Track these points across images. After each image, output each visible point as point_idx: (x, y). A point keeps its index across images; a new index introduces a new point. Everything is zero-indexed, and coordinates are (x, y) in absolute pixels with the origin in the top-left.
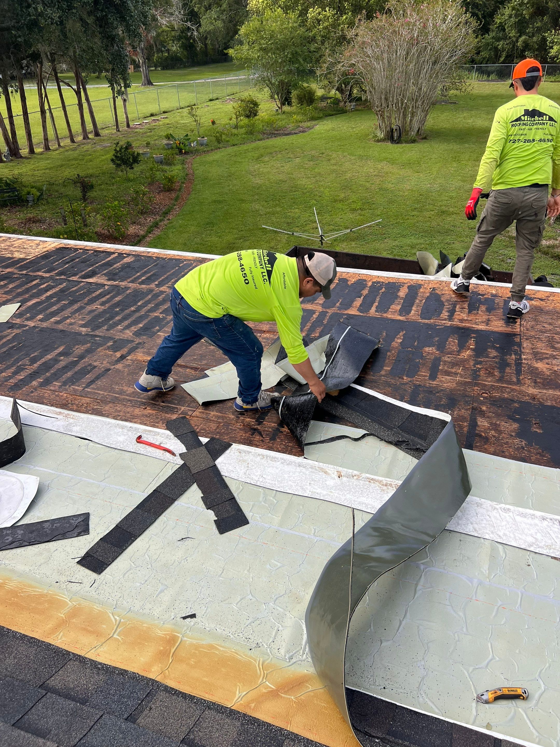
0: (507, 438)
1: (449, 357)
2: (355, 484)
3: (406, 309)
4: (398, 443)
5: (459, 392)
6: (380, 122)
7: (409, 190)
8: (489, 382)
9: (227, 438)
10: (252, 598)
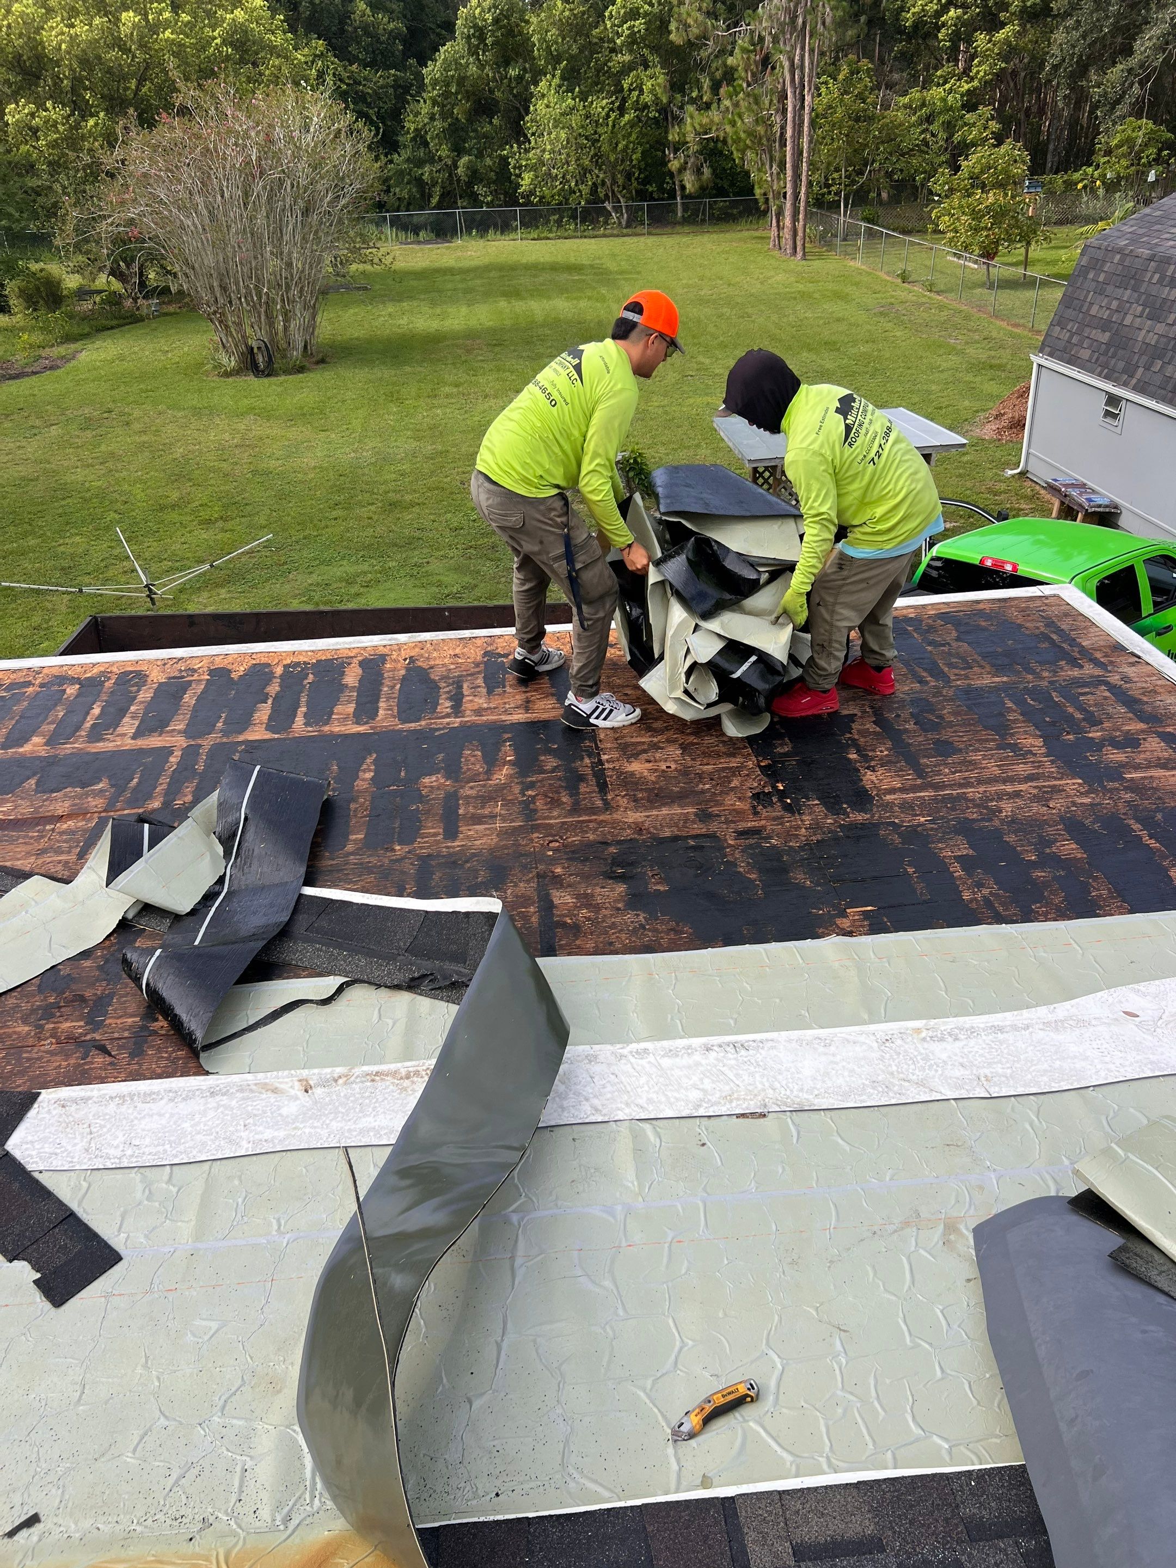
0: (612, 915)
1: (472, 788)
2: (342, 1094)
3: (366, 709)
4: (412, 984)
5: (506, 851)
6: (223, 336)
7: (315, 468)
8: (555, 818)
9: (24, 1083)
10: (167, 1423)
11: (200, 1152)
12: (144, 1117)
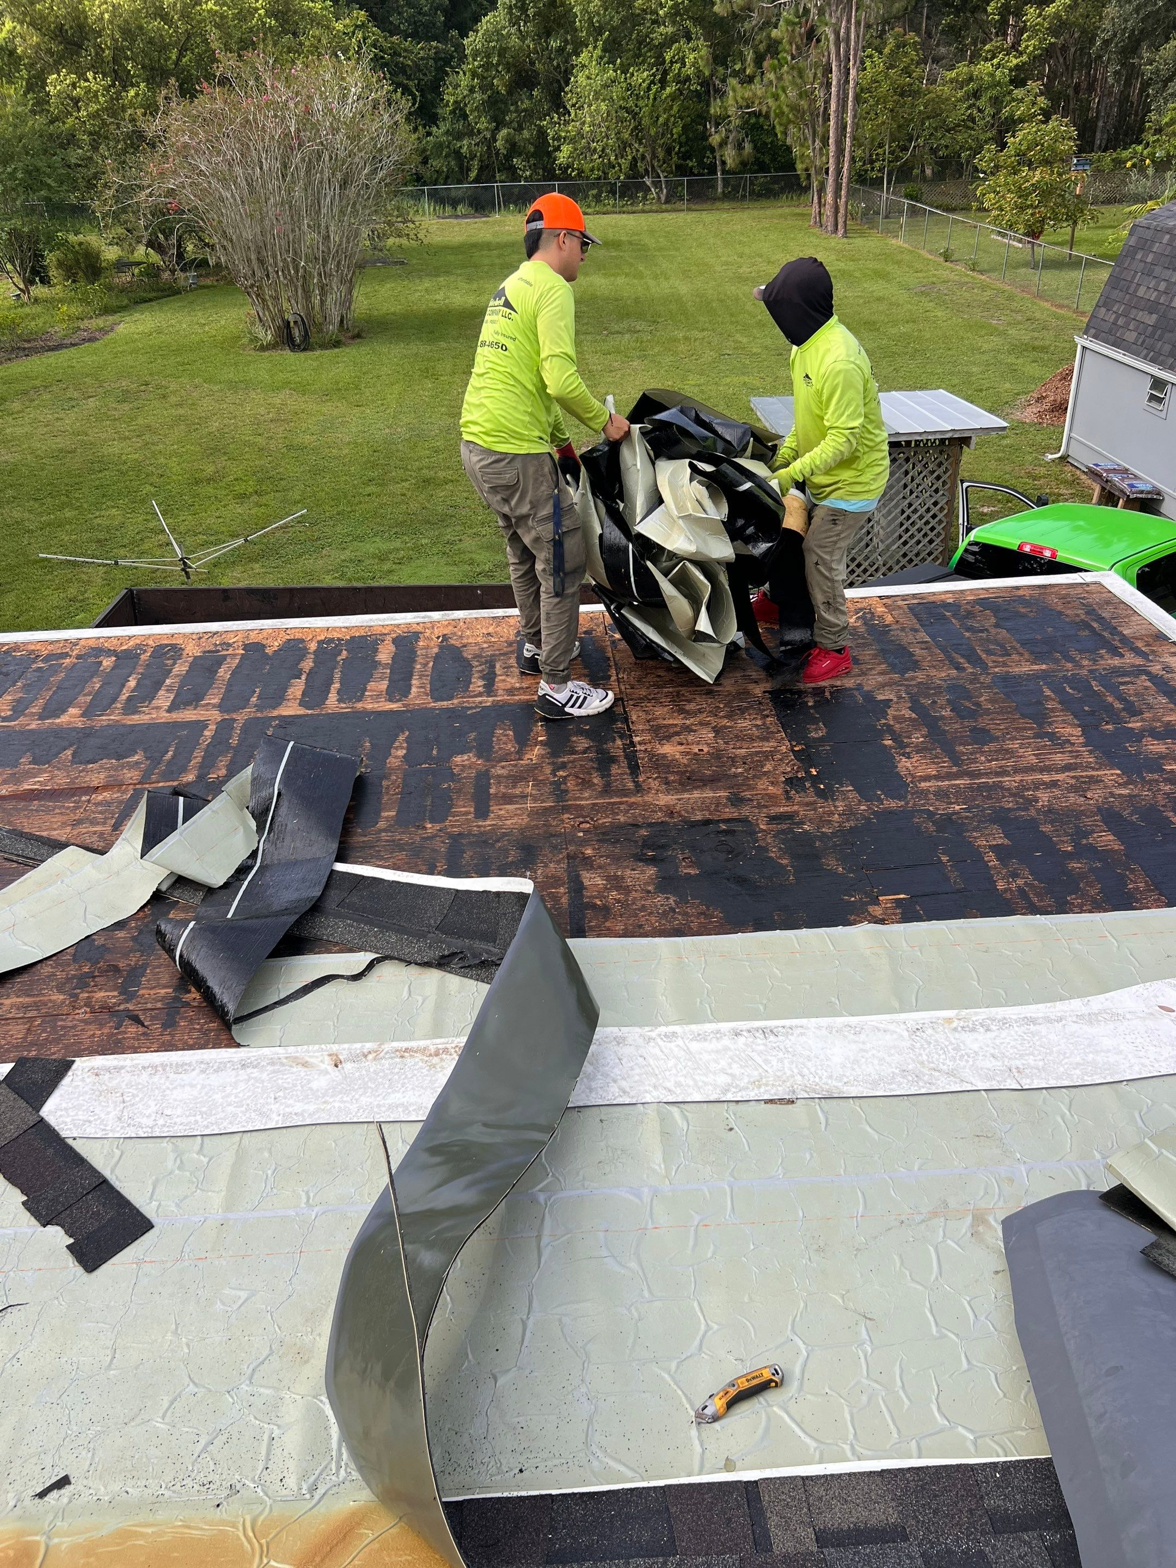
0: (642, 898)
1: (503, 767)
2: (372, 1070)
3: (399, 687)
4: (442, 961)
5: (537, 832)
6: (259, 309)
7: (349, 443)
8: (586, 799)
9: (59, 1051)
10: (196, 1390)
11: (231, 1123)
12: (175, 1088)
